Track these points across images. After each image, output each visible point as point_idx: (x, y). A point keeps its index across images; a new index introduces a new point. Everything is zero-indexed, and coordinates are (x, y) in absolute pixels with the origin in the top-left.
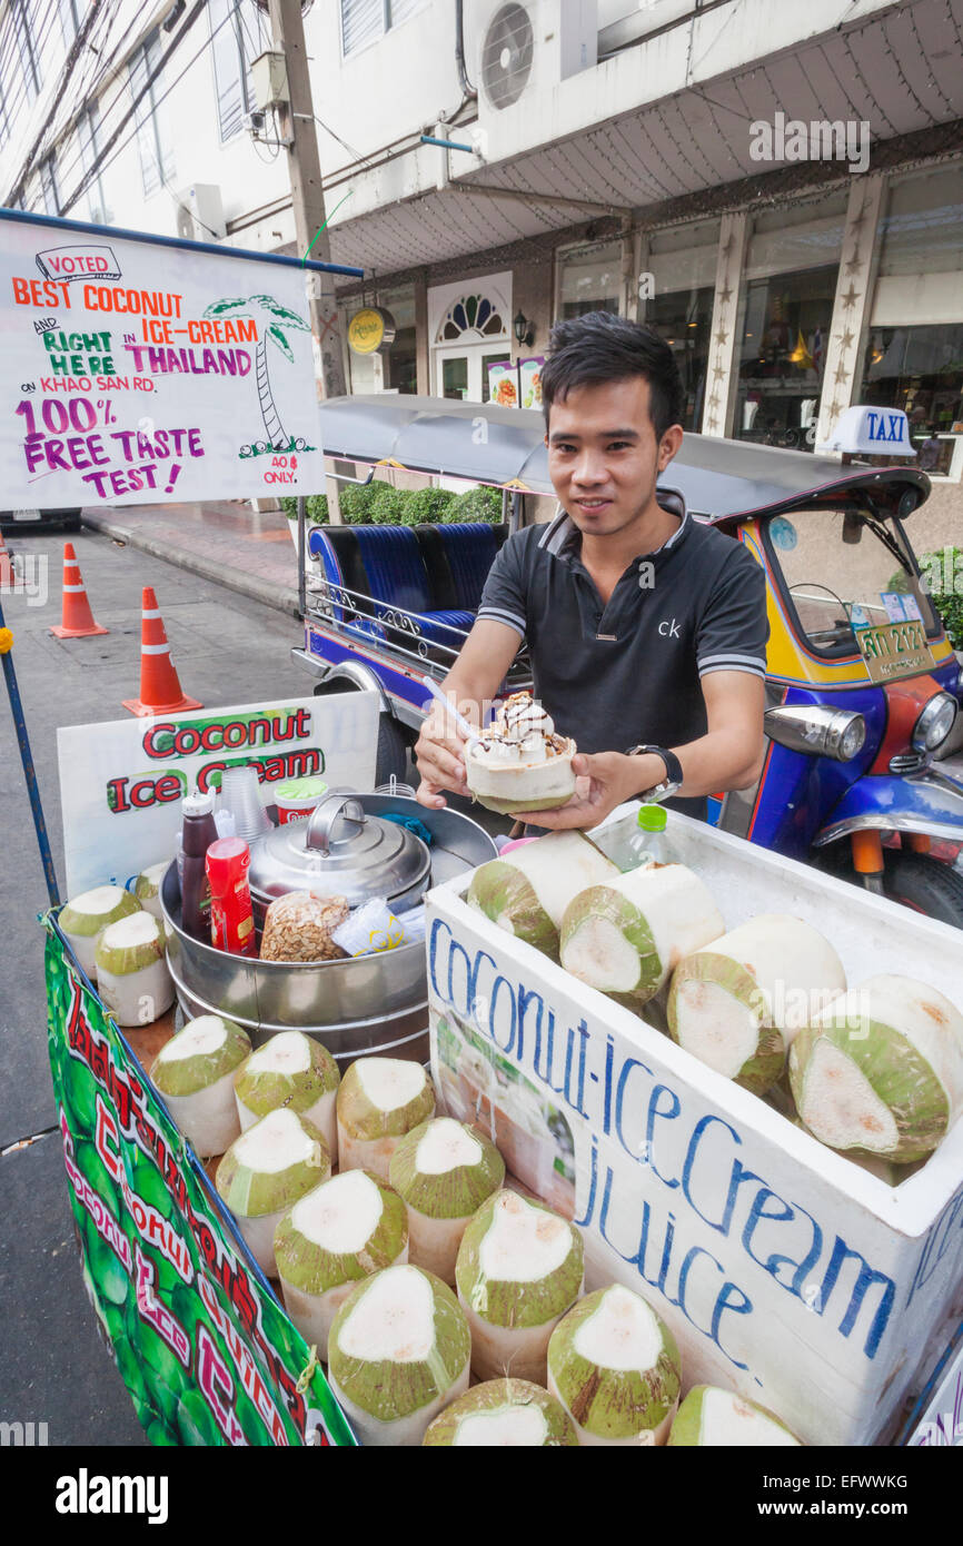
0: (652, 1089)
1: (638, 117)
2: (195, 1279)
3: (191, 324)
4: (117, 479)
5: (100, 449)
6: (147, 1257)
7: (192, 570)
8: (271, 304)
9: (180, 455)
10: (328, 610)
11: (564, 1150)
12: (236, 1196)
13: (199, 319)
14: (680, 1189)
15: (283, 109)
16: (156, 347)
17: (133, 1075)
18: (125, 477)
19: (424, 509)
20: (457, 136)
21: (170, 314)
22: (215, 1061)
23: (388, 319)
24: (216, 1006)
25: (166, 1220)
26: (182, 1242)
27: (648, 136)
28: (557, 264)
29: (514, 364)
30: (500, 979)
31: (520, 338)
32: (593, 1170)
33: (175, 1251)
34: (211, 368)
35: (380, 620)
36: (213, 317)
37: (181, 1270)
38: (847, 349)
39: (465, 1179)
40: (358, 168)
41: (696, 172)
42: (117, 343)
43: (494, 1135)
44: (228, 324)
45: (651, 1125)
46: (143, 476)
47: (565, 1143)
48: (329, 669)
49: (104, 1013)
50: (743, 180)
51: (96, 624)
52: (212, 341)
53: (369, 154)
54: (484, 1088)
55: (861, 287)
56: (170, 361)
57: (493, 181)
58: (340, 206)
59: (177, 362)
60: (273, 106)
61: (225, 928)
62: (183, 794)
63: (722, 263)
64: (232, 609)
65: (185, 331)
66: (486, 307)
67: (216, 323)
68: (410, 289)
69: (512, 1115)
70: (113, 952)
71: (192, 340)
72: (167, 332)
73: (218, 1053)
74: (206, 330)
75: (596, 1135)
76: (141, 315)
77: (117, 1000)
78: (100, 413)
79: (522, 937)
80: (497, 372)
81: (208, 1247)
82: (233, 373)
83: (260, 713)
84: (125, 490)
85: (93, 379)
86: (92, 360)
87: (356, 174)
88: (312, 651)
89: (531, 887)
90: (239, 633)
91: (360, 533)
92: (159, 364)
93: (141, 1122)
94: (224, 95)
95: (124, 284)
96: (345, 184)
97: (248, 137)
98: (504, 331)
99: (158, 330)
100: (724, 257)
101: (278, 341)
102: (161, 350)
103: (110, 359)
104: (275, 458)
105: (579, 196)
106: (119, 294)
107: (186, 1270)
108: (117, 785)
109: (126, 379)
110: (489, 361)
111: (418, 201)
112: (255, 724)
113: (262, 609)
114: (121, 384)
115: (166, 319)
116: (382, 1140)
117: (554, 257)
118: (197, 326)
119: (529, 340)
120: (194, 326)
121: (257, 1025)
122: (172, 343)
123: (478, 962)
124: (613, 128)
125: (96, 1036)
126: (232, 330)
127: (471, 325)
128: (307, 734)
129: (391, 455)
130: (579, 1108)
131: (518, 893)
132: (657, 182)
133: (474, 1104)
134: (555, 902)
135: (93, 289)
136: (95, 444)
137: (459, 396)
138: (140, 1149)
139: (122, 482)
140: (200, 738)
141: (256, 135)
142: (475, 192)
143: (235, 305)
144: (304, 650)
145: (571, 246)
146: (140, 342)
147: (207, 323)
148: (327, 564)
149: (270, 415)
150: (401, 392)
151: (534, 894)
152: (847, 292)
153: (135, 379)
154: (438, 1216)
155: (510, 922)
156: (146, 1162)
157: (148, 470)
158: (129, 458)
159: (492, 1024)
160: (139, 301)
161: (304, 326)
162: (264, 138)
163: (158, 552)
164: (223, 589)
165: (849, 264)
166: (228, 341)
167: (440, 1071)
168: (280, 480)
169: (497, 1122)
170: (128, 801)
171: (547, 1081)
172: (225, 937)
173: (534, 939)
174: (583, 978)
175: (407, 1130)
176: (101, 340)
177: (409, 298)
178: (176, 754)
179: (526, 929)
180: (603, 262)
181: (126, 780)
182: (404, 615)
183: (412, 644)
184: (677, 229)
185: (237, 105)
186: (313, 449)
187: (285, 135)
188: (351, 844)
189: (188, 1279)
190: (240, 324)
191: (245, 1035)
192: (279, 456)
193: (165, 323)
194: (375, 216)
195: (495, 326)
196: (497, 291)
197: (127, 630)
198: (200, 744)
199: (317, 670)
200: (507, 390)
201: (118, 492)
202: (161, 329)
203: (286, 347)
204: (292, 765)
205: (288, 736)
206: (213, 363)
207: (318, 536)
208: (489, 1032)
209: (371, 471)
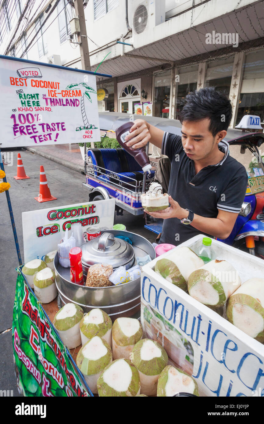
0: (226, 340)
1: (177, 36)
2: (64, 387)
3: (62, 91)
4: (40, 137)
5: (35, 129)
6: (48, 379)
7: (53, 160)
8: (86, 85)
9: (59, 130)
10: (93, 172)
11: (189, 354)
12: (84, 369)
13: (64, 90)
14: (236, 374)
15: (78, 34)
16: (52, 98)
17: (47, 322)
18: (42, 137)
19: (118, 143)
20: (126, 41)
21: (56, 88)
22: (73, 319)
23: (106, 91)
24: (72, 300)
25: (55, 367)
26: (61, 375)
27: (180, 41)
28: (153, 76)
29: (141, 104)
30: (167, 298)
31: (143, 96)
32: (201, 362)
33: (58, 377)
34: (68, 104)
35: (108, 175)
36: (69, 89)
37: (60, 384)
38: (234, 99)
39: (157, 362)
40: (99, 50)
41: (193, 51)
42: (40, 97)
43: (163, 345)
44: (73, 91)
45: (225, 352)
46: (48, 137)
47: (190, 352)
48: (93, 189)
49: (38, 302)
50: (206, 53)
51: (27, 176)
52: (68, 96)
53: (101, 46)
54: (160, 330)
55: (238, 82)
56: (56, 102)
57: (136, 53)
58: (93, 61)
59: (58, 103)
60: (76, 33)
61: (75, 276)
62: (58, 231)
63: (199, 76)
64: (64, 171)
65: (60, 93)
66: (134, 88)
67: (69, 91)
68: (113, 83)
69: (170, 340)
70: (39, 281)
71: (63, 96)
72: (55, 94)
73: (74, 316)
74: (67, 93)
75: (203, 351)
76: (48, 89)
77: (40, 296)
78: (35, 118)
79: (175, 284)
80: (137, 106)
81: (73, 382)
82: (74, 106)
83: (81, 206)
84: (43, 141)
85: (33, 108)
86: (33, 102)
87: (98, 52)
88: (88, 184)
89: (177, 268)
90: (66, 178)
91: (102, 151)
92: (53, 103)
93: (48, 336)
94: (61, 31)
95: (43, 79)
96: (96, 54)
97: (69, 42)
98: (139, 94)
99: (53, 93)
100: (200, 74)
101: (87, 96)
102: (53, 99)
103: (38, 102)
104: (86, 131)
105: (160, 58)
106: (41, 82)
107: (61, 384)
108: (39, 229)
109: (43, 107)
110: (134, 103)
111: (115, 59)
112: (79, 209)
113: (72, 171)
114: (42, 109)
115: (55, 90)
116: (127, 346)
117: (152, 75)
118: (64, 92)
119: (146, 97)
120: (63, 92)
121: (85, 306)
122: (57, 97)
123: (160, 291)
124: (170, 38)
125: (34, 308)
126: (74, 93)
127: (129, 93)
128: (94, 212)
129: (111, 129)
130: (196, 341)
131: (173, 270)
132: (182, 53)
133: (156, 334)
134: (186, 273)
135: (34, 80)
136: (34, 127)
137: (126, 112)
138: (47, 344)
139: (42, 138)
140: (64, 214)
141: (71, 41)
142: (132, 57)
143: (75, 86)
144: (86, 183)
145: (157, 71)
146: (47, 97)
147: (67, 91)
148: (93, 159)
149: (85, 118)
150: (110, 111)
151: (179, 270)
152: (234, 84)
153: (46, 108)
154: (149, 375)
155: (171, 280)
156: (49, 348)
157: (49, 135)
158: (44, 131)
159: (164, 311)
160: (47, 84)
161: (95, 92)
162: (73, 42)
163: (43, 155)
164: (61, 165)
165: (234, 76)
166: (73, 96)
167: (144, 322)
168: (88, 138)
169: (164, 341)
170: (42, 233)
171: (185, 331)
172: (75, 278)
173: (179, 284)
174: (197, 299)
175: (135, 343)
176: (36, 96)
177: (112, 86)
178: (57, 219)
179: (176, 281)
180: (166, 76)
181: (42, 227)
182: (115, 174)
183: (117, 182)
184: (187, 67)
185: (65, 33)
186: (97, 128)
187: (79, 41)
188: (111, 248)
189: (62, 387)
190: (76, 91)
191: (82, 309)
192: (87, 130)
193: (55, 91)
194: (103, 63)
195: (136, 93)
196: (137, 84)
197: (35, 177)
198: (64, 216)
199: (89, 189)
200: (140, 111)
201: (41, 141)
202: (54, 93)
203: (90, 98)
204: (90, 221)
205: (89, 213)
206: (69, 103)
207: (90, 152)
208: (162, 312)
209: (106, 133)
